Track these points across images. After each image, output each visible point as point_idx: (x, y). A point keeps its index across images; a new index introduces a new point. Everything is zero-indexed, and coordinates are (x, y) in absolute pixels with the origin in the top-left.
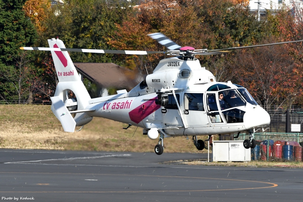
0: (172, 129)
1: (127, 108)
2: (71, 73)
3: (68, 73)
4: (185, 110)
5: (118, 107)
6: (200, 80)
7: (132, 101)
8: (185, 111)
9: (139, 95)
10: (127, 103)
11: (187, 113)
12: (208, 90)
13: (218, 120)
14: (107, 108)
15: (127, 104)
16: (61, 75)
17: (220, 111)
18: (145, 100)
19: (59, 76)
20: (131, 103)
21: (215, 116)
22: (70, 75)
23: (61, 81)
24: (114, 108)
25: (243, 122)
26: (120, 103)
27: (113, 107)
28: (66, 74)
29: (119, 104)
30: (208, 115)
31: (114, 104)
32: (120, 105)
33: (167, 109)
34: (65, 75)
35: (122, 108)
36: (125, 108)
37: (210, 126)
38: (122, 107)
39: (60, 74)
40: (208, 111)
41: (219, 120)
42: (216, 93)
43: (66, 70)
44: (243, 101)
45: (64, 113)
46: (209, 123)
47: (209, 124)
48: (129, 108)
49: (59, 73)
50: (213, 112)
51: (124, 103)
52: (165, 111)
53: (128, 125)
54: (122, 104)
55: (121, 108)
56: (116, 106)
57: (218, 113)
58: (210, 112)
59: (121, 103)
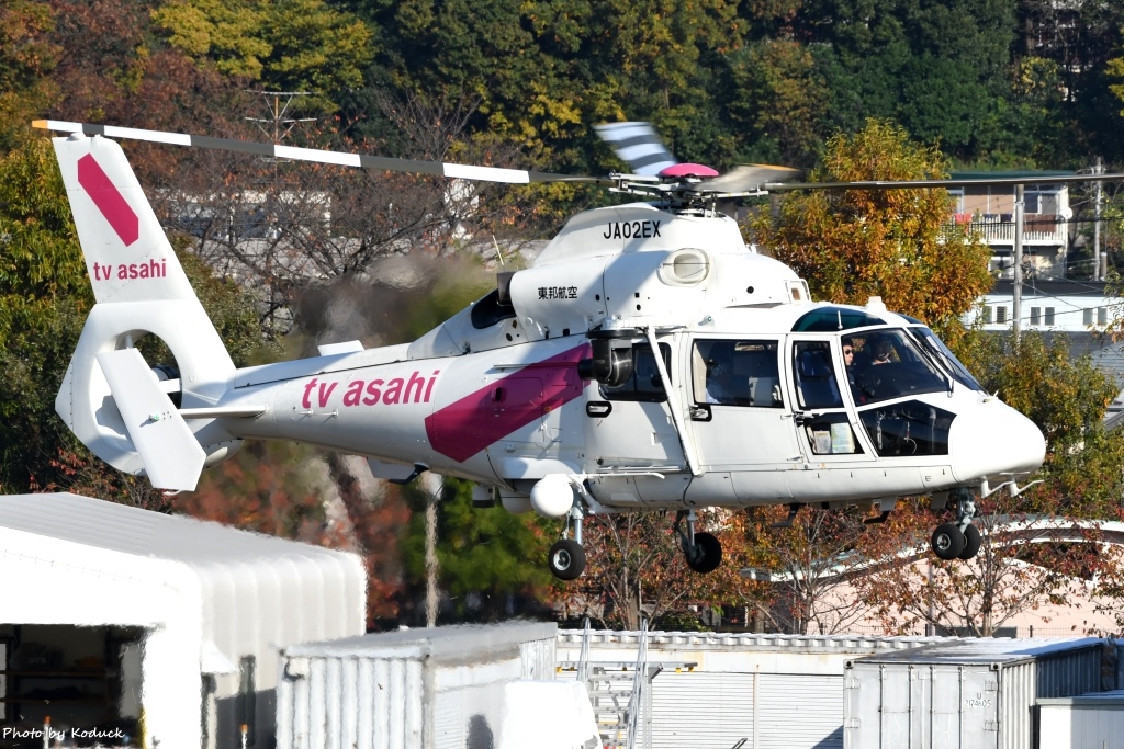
0: (627, 478)
1: (417, 400)
2: (153, 269)
3: (138, 270)
4: (695, 403)
5: (372, 397)
6: (750, 290)
7: (437, 372)
8: (696, 409)
9: (468, 351)
10: (416, 379)
11: (706, 415)
12: (797, 328)
13: (842, 442)
14: (323, 402)
15: (415, 386)
16: (107, 277)
17: (850, 408)
18: (502, 369)
19: (98, 278)
20: (432, 380)
21: (828, 429)
22: (147, 276)
23: (104, 301)
24: (356, 402)
25: (945, 452)
26: (380, 382)
27: (352, 397)
28: (129, 273)
29: (376, 386)
30: (799, 425)
31: (351, 385)
32: (383, 389)
33: (612, 403)
34: (126, 276)
35: (396, 400)
36: (406, 400)
37: (806, 467)
38: (391, 396)
39: (101, 272)
40: (801, 407)
41: (847, 443)
42: (833, 339)
43: (134, 254)
44: (935, 376)
45: (154, 416)
46: (798, 455)
47: (800, 461)
48: (427, 399)
49: (96, 268)
50: (821, 412)
51: (401, 381)
52: (606, 408)
53: (414, 469)
54: (391, 383)
55: (387, 401)
56: (364, 394)
57: (843, 418)
58: (808, 414)
59: (387, 382)
